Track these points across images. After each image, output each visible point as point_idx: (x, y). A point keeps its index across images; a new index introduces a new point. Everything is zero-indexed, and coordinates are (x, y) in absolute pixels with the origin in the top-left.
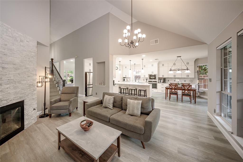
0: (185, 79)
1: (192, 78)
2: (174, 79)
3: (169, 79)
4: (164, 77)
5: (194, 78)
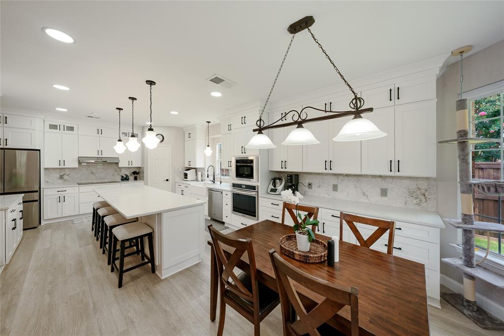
0: (385, 184)
1: (427, 179)
2: (333, 181)
3: (315, 181)
4: (291, 168)
5: (435, 179)
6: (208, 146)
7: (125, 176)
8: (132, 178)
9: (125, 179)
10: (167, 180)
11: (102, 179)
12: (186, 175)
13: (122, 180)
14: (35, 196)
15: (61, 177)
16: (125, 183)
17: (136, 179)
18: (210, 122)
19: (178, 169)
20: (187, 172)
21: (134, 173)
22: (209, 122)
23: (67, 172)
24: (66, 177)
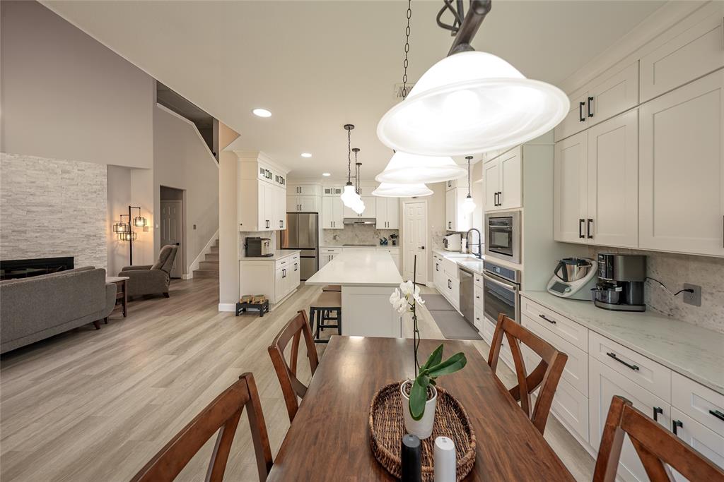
6: (469, 197)
7: (384, 240)
8: (390, 242)
9: (384, 243)
10: (423, 248)
11: (364, 241)
12: (446, 242)
13: (381, 244)
14: (313, 253)
15: (335, 238)
16: (384, 248)
17: (394, 244)
18: (472, 157)
19: (436, 232)
20: (446, 237)
21: (392, 236)
22: (469, 158)
23: (338, 233)
24: (337, 237)
